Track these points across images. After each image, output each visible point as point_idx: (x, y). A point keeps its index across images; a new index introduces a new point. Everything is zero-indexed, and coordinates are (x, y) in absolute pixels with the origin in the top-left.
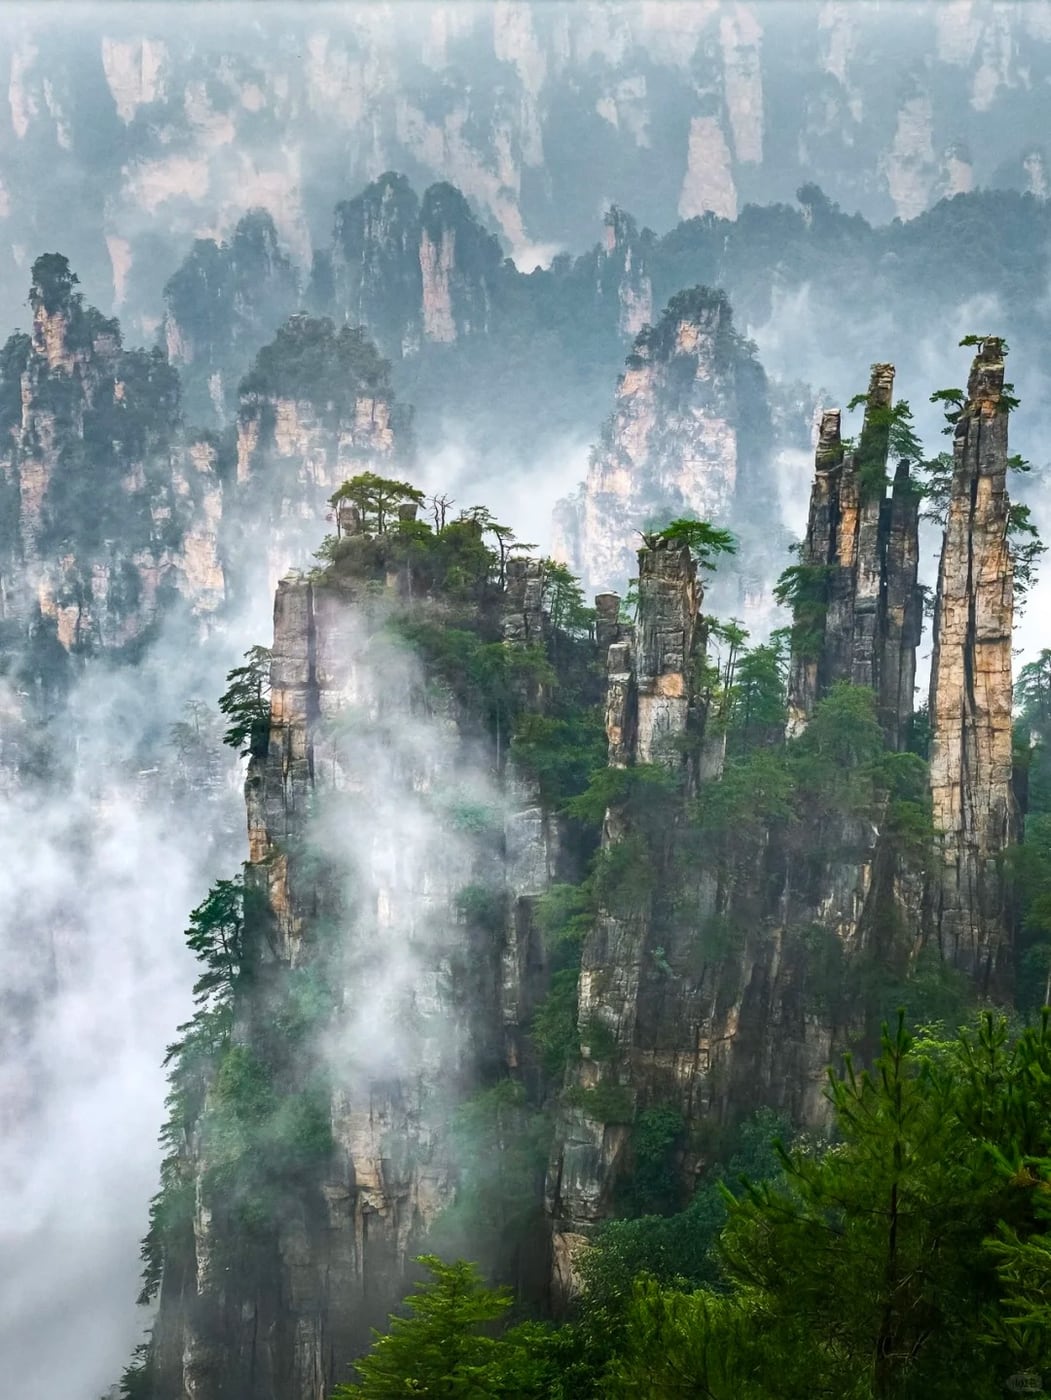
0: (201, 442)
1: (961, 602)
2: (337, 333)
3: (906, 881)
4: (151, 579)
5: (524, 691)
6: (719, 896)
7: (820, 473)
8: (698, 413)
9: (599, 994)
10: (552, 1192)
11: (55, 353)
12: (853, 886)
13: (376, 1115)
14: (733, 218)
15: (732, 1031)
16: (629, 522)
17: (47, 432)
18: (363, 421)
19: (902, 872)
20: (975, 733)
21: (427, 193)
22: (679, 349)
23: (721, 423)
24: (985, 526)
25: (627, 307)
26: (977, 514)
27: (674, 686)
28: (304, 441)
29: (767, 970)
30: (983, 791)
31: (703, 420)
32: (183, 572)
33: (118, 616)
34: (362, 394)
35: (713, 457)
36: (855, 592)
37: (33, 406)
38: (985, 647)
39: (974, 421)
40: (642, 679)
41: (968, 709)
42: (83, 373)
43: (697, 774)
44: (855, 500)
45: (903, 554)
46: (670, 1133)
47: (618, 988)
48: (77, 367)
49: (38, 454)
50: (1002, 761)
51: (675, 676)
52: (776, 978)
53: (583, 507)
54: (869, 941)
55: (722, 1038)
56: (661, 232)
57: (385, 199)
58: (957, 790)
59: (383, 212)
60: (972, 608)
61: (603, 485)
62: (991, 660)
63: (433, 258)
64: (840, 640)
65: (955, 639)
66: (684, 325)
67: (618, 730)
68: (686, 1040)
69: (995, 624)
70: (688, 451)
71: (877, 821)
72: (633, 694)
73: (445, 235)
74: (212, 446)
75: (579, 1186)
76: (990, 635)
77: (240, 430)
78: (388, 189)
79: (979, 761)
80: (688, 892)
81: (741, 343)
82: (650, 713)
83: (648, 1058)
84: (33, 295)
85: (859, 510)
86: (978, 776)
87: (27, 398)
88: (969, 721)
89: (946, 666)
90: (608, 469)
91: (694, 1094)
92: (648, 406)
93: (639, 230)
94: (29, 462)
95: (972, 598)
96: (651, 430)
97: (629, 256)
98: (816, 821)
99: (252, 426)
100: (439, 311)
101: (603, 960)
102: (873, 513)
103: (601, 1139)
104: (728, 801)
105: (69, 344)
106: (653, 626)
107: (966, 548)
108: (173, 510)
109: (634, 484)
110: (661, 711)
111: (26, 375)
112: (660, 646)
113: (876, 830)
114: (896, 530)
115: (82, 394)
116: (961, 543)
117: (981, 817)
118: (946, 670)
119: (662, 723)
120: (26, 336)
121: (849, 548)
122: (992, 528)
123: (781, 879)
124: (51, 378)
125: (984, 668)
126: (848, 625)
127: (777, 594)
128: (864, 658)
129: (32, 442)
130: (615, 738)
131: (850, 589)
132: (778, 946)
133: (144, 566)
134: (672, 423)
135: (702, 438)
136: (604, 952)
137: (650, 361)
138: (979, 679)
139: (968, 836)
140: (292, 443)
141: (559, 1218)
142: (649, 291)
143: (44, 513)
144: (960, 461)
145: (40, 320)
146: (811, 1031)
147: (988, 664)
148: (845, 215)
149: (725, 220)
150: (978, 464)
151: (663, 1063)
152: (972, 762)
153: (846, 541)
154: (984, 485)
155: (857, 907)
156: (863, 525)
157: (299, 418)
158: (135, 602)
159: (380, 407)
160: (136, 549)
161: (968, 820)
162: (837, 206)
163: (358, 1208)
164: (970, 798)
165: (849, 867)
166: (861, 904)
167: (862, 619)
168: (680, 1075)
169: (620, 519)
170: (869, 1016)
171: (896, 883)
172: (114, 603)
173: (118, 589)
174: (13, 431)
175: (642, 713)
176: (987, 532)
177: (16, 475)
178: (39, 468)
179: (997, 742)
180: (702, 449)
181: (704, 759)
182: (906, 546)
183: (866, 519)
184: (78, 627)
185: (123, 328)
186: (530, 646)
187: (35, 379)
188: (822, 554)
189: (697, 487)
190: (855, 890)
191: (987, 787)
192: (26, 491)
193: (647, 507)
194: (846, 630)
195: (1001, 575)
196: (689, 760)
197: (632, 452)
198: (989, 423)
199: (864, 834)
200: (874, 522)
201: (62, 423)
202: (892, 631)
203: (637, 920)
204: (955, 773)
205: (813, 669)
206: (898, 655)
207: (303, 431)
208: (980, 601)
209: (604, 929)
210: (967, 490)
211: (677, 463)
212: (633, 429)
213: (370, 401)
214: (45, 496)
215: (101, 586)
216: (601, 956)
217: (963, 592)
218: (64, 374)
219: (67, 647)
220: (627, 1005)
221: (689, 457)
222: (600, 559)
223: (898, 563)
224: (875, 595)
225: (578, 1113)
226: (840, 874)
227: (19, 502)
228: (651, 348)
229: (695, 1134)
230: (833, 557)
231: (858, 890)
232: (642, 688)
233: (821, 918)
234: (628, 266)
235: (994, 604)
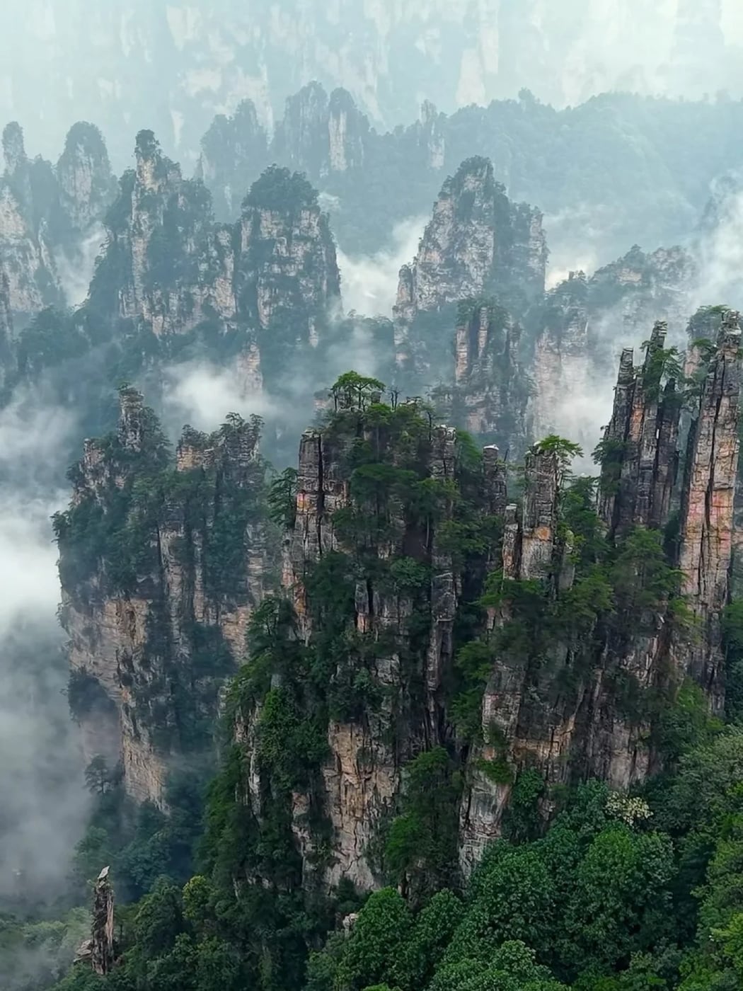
0: (223, 230)
1: (706, 468)
2: (291, 176)
3: (678, 647)
4: (199, 299)
5: (444, 507)
6: (568, 655)
7: (621, 387)
8: (474, 222)
9: (496, 709)
10: (464, 815)
11: (148, 181)
12: (647, 651)
13: (354, 735)
14: (485, 107)
15: (571, 728)
16: (438, 277)
17: (145, 222)
18: (305, 223)
19: (676, 641)
20: (709, 540)
21: (333, 93)
22: (466, 189)
23: (486, 228)
24: (724, 425)
25: (432, 153)
26: (719, 418)
27: (545, 534)
28: (275, 231)
29: (592, 693)
30: (712, 573)
31: (477, 226)
32: (215, 298)
33: (182, 319)
34: (304, 208)
35: (482, 245)
36: (640, 457)
37: (138, 208)
38: (718, 492)
39: (721, 364)
40: (526, 529)
41: (705, 526)
42: (162, 191)
43: (557, 584)
44: (642, 404)
45: (669, 435)
46: (536, 791)
47: (508, 706)
48: (159, 187)
49: (141, 234)
50: (725, 557)
51: (546, 528)
52: (598, 698)
53: (415, 270)
54: (653, 680)
55: (565, 732)
56: (449, 114)
57: (311, 95)
58: (697, 572)
59: (310, 102)
60: (712, 471)
61: (425, 258)
62: (721, 500)
63: (336, 127)
64: (629, 483)
65: (701, 488)
66: (469, 177)
67: (510, 558)
68: (545, 736)
69: (726, 481)
70: (469, 242)
71: (662, 612)
72: (520, 537)
73: (341, 115)
74: (228, 232)
75: (480, 815)
76: (722, 487)
77: (243, 224)
78: (313, 89)
79: (710, 556)
80: (549, 654)
81: (497, 185)
82: (530, 548)
83: (522, 743)
84: (136, 151)
85: (644, 410)
86: (709, 564)
87: (135, 204)
88: (705, 534)
89: (694, 503)
90: (428, 250)
91: (550, 767)
92: (449, 218)
93: (439, 113)
94: (136, 237)
95: (713, 465)
96: (450, 230)
97: (433, 127)
98: (625, 610)
99: (249, 223)
100: (338, 154)
101: (499, 690)
102: (653, 413)
103: (495, 791)
104: (575, 604)
105: (155, 177)
106: (534, 500)
107: (711, 438)
108: (209, 265)
109: (441, 258)
110: (536, 548)
111: (134, 193)
112: (537, 511)
113: (662, 618)
114: (666, 421)
115: (162, 203)
116: (709, 434)
117: (710, 588)
118: (694, 505)
119: (536, 554)
120: (133, 170)
121: (637, 431)
122: (728, 427)
123: (604, 643)
124: (146, 194)
125: (717, 504)
126: (635, 475)
127: (593, 457)
128: (644, 495)
129: (137, 227)
130: (508, 562)
131: (636, 455)
132: (600, 680)
133: (195, 294)
134: (461, 227)
135: (476, 235)
136: (499, 685)
137: (451, 195)
138: (714, 511)
139: (701, 598)
140: (269, 233)
141: (468, 830)
142: (443, 146)
143: (144, 263)
144: (711, 388)
145: (140, 164)
146: (616, 727)
147: (720, 503)
148: (543, 105)
149: (482, 108)
150: (722, 390)
151: (531, 746)
152: (706, 557)
153: (636, 428)
154: (725, 401)
155: (649, 661)
156: (647, 418)
157: (272, 220)
158: (190, 313)
159: (314, 215)
160: (190, 284)
161: (702, 589)
162: (539, 100)
163: (342, 782)
164: (704, 577)
165: (645, 639)
166: (651, 660)
167: (644, 473)
168: (541, 754)
169: (433, 276)
170: (653, 723)
171: (672, 647)
172: (181, 312)
173: (182, 305)
174: (128, 219)
175: (525, 547)
176: (725, 429)
177: (130, 244)
178: (141, 240)
179: (723, 546)
180: (476, 241)
181: (561, 577)
182: (672, 430)
183: (649, 415)
184: (163, 327)
185: (182, 167)
186: (447, 479)
187: (139, 195)
188: (621, 433)
189: (473, 260)
190: (648, 653)
191: (715, 571)
192: (135, 252)
193: (447, 270)
194: (633, 478)
195: (731, 453)
196: (553, 577)
197: (440, 242)
198: (731, 365)
199: (654, 619)
200: (654, 417)
201: (153, 217)
202: (660, 478)
203: (520, 668)
204: (696, 563)
205: (613, 499)
206: (662, 490)
207: (274, 227)
208: (717, 467)
209: (500, 673)
210: (715, 404)
211: (462, 248)
212: (441, 230)
213: (308, 213)
214: (144, 254)
215: (174, 302)
216: (497, 687)
217: (707, 462)
218: (153, 192)
219: (158, 337)
220: (512, 717)
221: (469, 245)
222: (423, 296)
223: (666, 440)
224: (652, 459)
225: (481, 774)
226: (639, 642)
227: (132, 258)
228: (451, 188)
229: (550, 790)
230: (627, 435)
231: (649, 653)
232: (525, 534)
233: (626, 665)
234: (433, 132)
235: (726, 469)
